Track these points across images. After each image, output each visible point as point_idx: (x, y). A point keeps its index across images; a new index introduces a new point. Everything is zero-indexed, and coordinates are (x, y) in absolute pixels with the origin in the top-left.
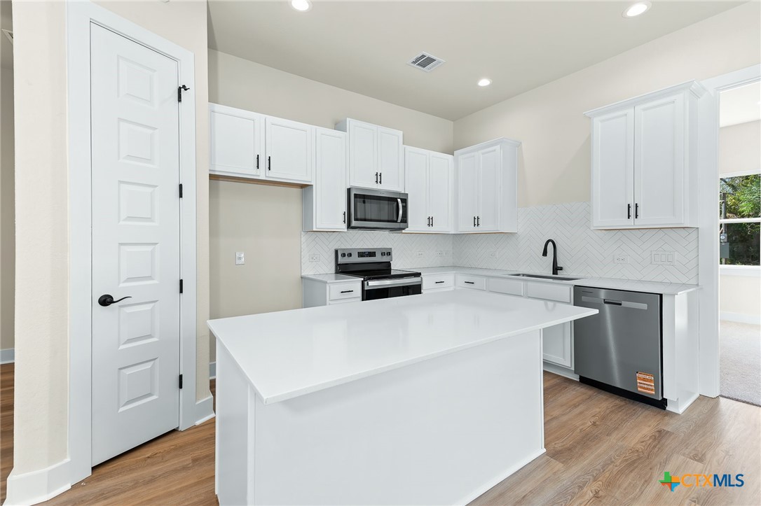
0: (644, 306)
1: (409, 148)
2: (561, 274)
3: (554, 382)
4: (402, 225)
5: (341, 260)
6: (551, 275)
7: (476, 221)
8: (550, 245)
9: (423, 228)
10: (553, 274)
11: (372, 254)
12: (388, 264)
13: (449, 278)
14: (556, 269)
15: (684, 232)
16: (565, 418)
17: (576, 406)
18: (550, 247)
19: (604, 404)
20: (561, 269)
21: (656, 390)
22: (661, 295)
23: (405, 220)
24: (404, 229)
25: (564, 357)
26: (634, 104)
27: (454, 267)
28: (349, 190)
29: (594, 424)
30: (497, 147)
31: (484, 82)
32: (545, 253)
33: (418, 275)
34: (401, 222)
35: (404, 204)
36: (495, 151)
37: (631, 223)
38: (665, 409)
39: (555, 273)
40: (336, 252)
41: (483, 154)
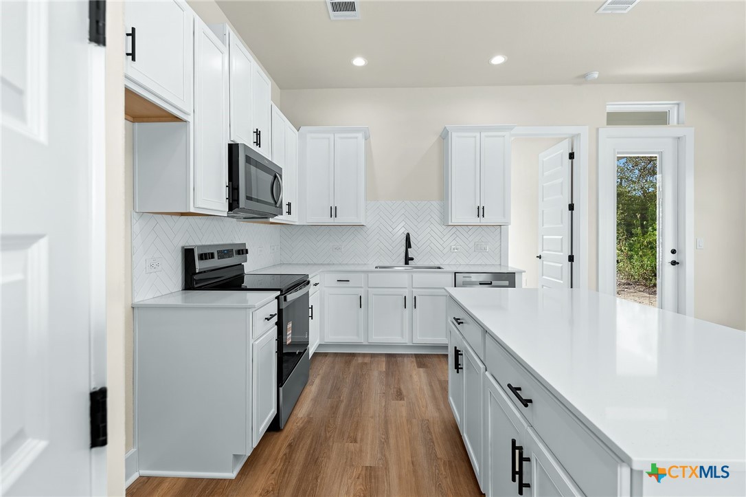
0: (507, 283)
5: (199, 265)
7: (333, 212)
11: (229, 253)
12: (240, 266)
14: (408, 259)
15: (492, 229)
20: (412, 259)
22: (515, 274)
26: (480, 130)
27: (282, 264)
28: (233, 148)
30: (359, 135)
31: (359, 62)
34: (279, 206)
36: (357, 138)
39: (407, 263)
40: (188, 254)
41: (341, 138)
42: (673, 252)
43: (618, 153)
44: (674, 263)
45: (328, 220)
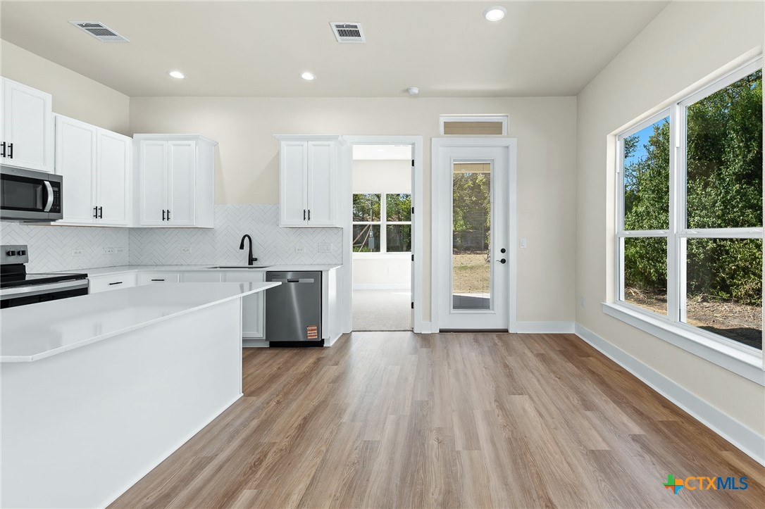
0: (312, 280)
1: (62, 119)
2: (255, 264)
3: (250, 353)
4: (53, 215)
6: (247, 265)
7: (165, 215)
8: (247, 239)
9: (89, 220)
10: (249, 264)
12: (20, 267)
13: (129, 279)
14: (252, 260)
15: (335, 231)
16: (257, 372)
17: (266, 363)
18: (246, 242)
19: (286, 354)
20: (256, 260)
21: (318, 336)
22: (321, 272)
23: (57, 208)
24: (54, 220)
25: (258, 331)
26: (308, 139)
27: (131, 266)
29: (279, 368)
30: (193, 143)
31: (177, 75)
32: (242, 247)
33: (84, 276)
34: (51, 211)
35: (56, 189)
36: (189, 145)
37: (305, 224)
38: (323, 346)
41: (174, 145)
42: (503, 251)
43: (454, 160)
44: (503, 261)
45: (159, 223)
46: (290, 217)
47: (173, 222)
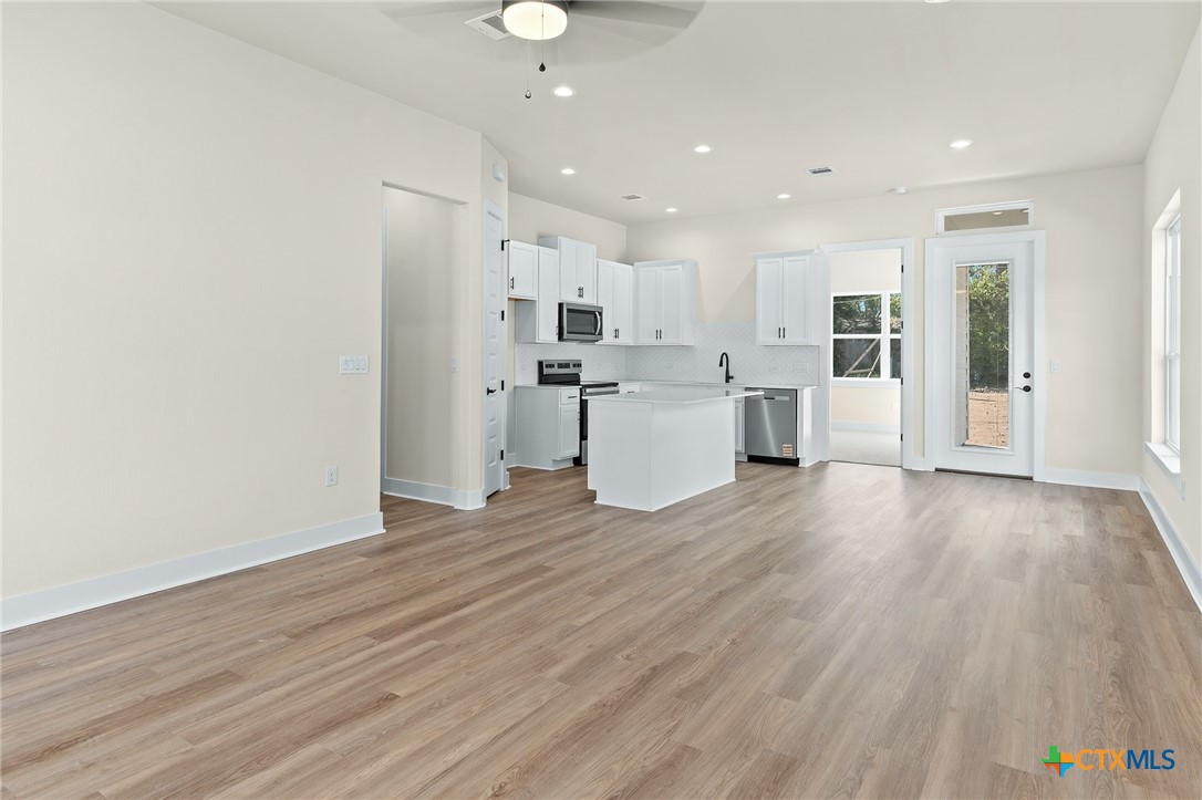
0: (787, 398)
4: (598, 337)
5: (546, 371)
6: (724, 383)
7: (659, 334)
9: (612, 340)
11: (567, 366)
12: (577, 375)
14: (729, 378)
15: (811, 349)
18: (724, 359)
20: (733, 377)
21: (793, 454)
22: (797, 390)
23: (601, 333)
24: (598, 341)
26: (782, 256)
28: (561, 305)
31: (671, 210)
32: (721, 365)
33: (616, 384)
34: (597, 334)
35: (601, 317)
36: (677, 269)
37: (780, 342)
38: (797, 465)
39: (727, 381)
40: (540, 363)
42: (1027, 375)
43: (957, 263)
44: (1027, 389)
45: (653, 341)
46: (766, 336)
47: (666, 340)
